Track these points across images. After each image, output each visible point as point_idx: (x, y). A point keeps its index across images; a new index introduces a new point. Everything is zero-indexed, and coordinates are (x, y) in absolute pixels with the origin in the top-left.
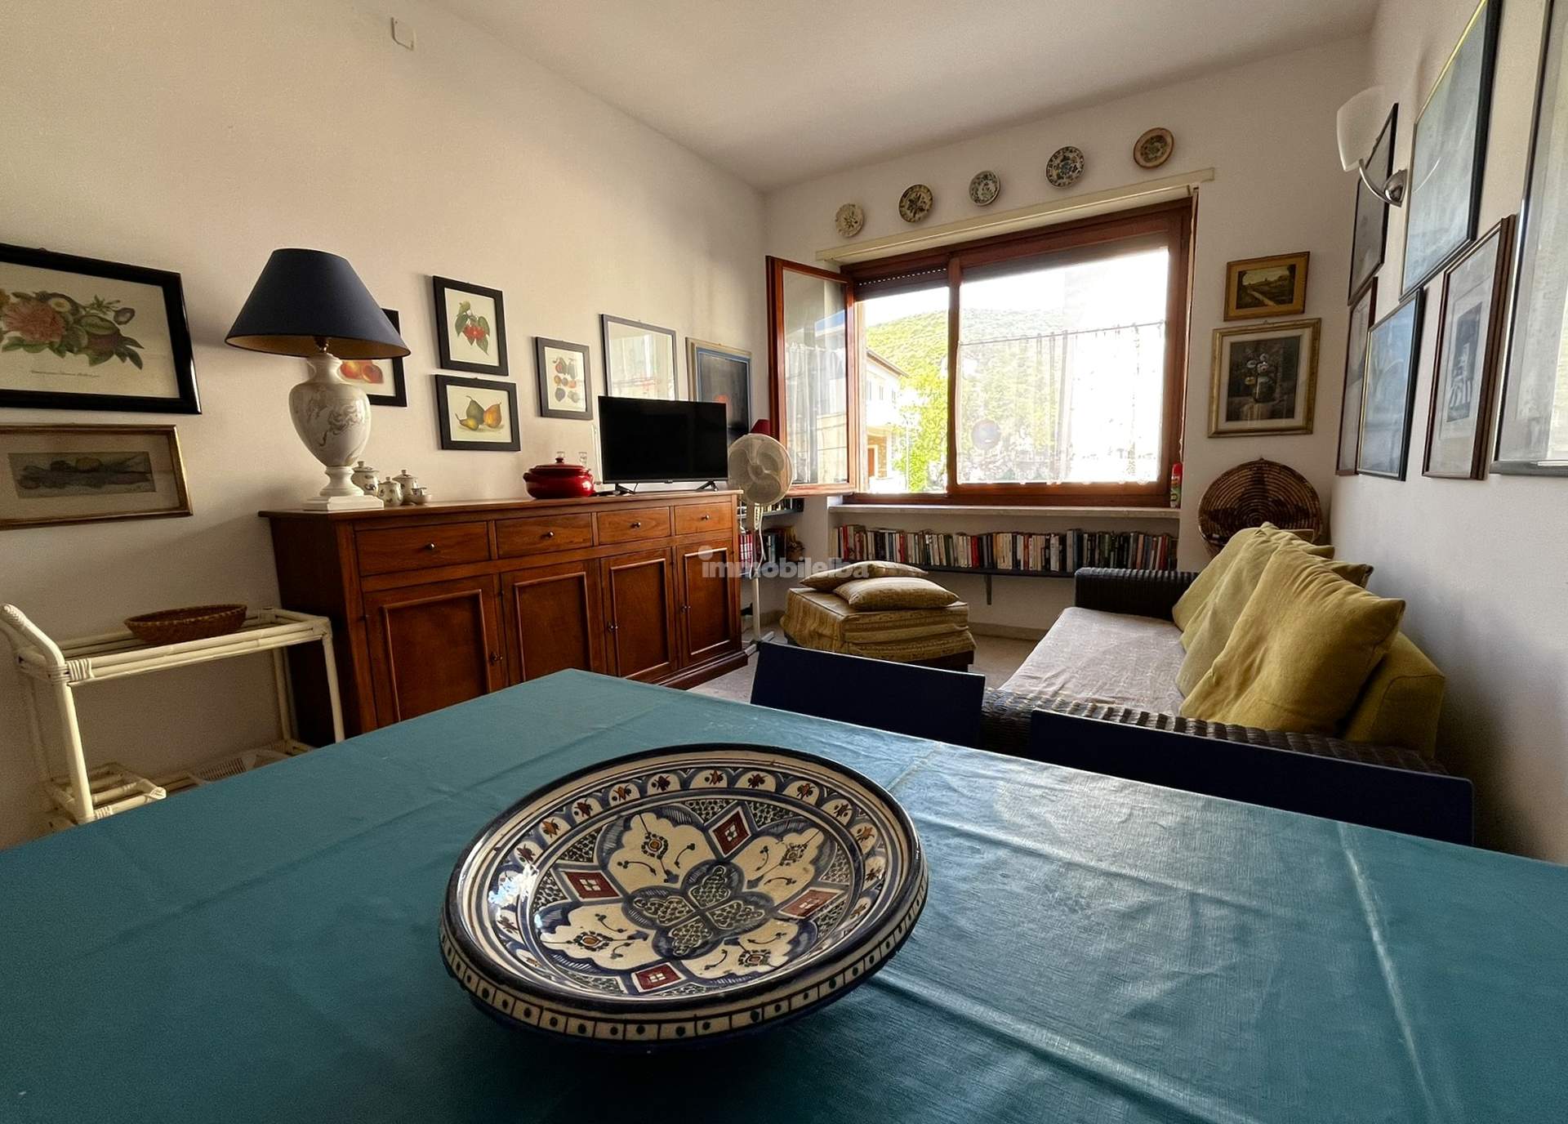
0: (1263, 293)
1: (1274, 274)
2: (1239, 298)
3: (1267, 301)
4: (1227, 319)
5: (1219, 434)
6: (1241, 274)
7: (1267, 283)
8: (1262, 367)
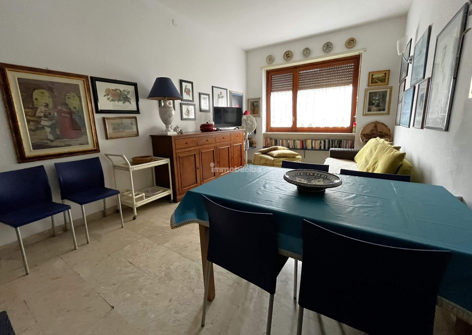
0: (378, 80)
1: (381, 75)
2: (372, 81)
4: (368, 86)
5: (366, 115)
6: (372, 75)
7: (379, 77)
8: (377, 98)
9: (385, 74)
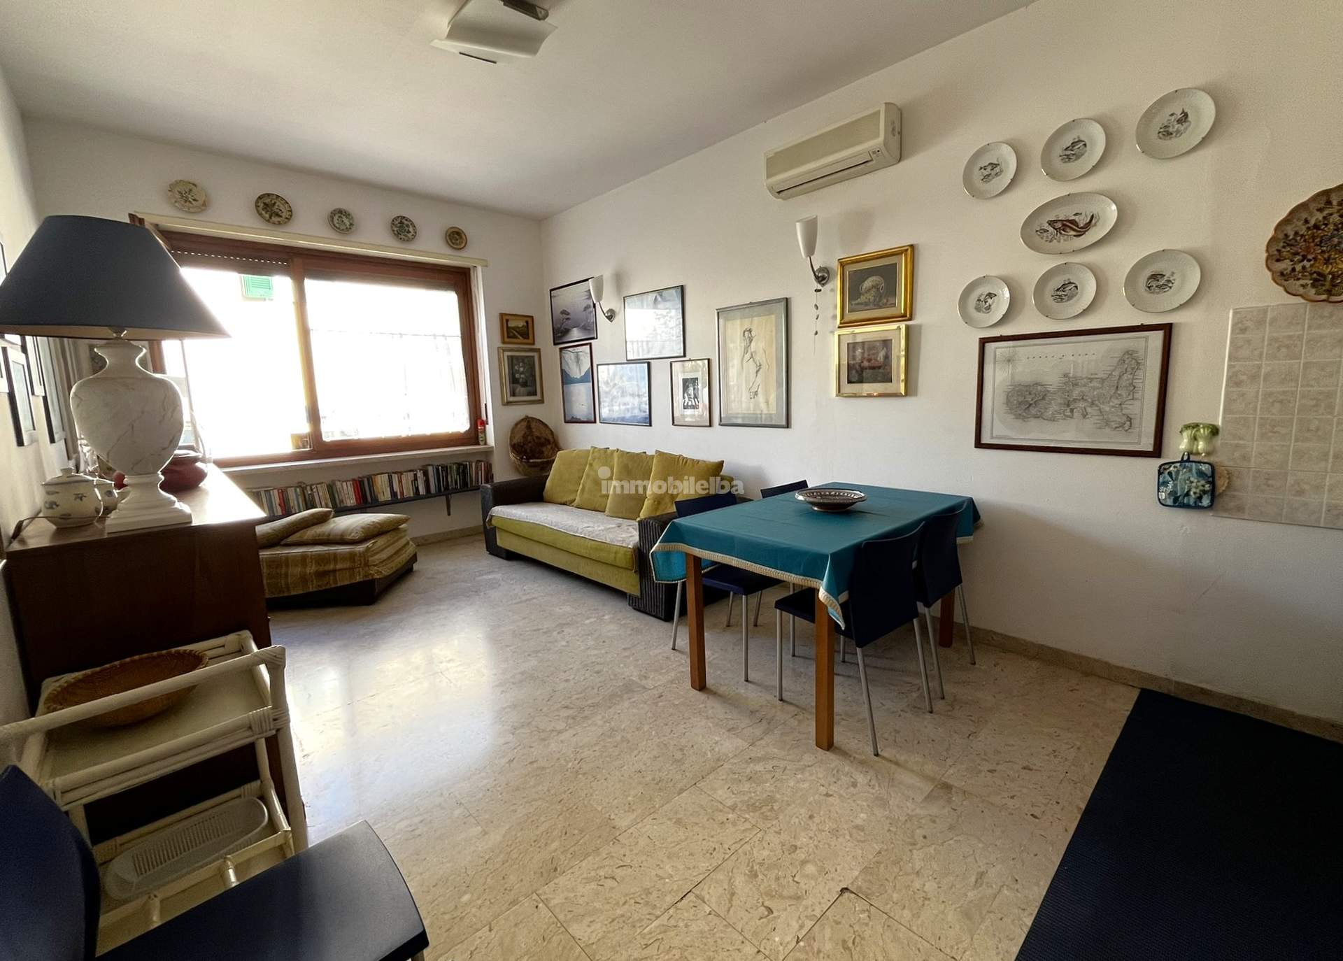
0: (517, 332)
1: (521, 324)
2: (508, 333)
3: (519, 336)
4: (504, 342)
5: (509, 403)
6: (507, 321)
7: (518, 327)
8: (521, 369)
9: (527, 322)
